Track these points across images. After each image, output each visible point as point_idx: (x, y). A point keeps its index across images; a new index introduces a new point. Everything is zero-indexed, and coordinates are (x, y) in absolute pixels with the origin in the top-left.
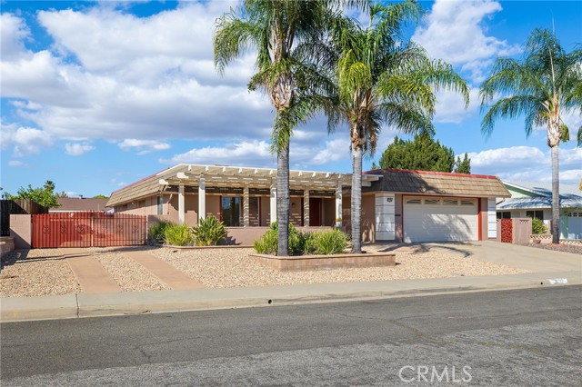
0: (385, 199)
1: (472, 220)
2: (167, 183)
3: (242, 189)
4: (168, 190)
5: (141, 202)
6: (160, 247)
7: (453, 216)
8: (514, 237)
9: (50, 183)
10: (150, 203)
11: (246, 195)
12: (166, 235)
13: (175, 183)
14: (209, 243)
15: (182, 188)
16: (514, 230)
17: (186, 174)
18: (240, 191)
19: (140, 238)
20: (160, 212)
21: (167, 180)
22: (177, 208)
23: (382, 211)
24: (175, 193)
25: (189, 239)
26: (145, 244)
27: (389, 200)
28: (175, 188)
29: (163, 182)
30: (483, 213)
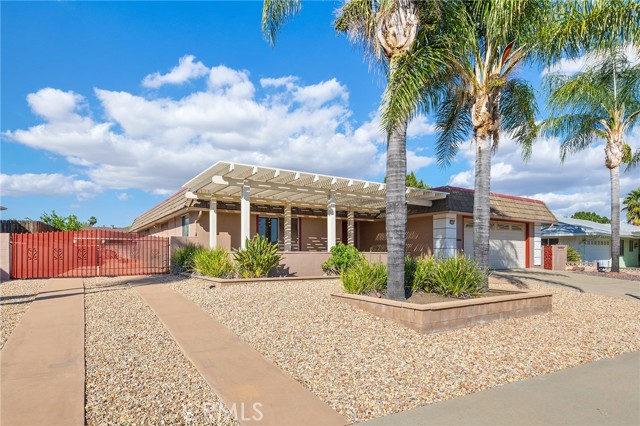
0: (448, 221)
1: (520, 245)
2: (195, 197)
3: (283, 207)
4: (196, 205)
5: (164, 225)
6: (187, 277)
7: (505, 241)
8: (553, 265)
9: (93, 218)
10: (173, 224)
11: (288, 215)
12: (196, 261)
13: (206, 198)
14: (258, 273)
15: (214, 204)
16: (553, 257)
17: (225, 178)
18: (281, 209)
19: (161, 265)
20: (186, 233)
21: (196, 192)
22: (207, 229)
23: (444, 235)
24: (205, 210)
25: (228, 267)
26: (167, 272)
27: (452, 222)
28: (205, 204)
29: (190, 195)
30: (531, 239)
